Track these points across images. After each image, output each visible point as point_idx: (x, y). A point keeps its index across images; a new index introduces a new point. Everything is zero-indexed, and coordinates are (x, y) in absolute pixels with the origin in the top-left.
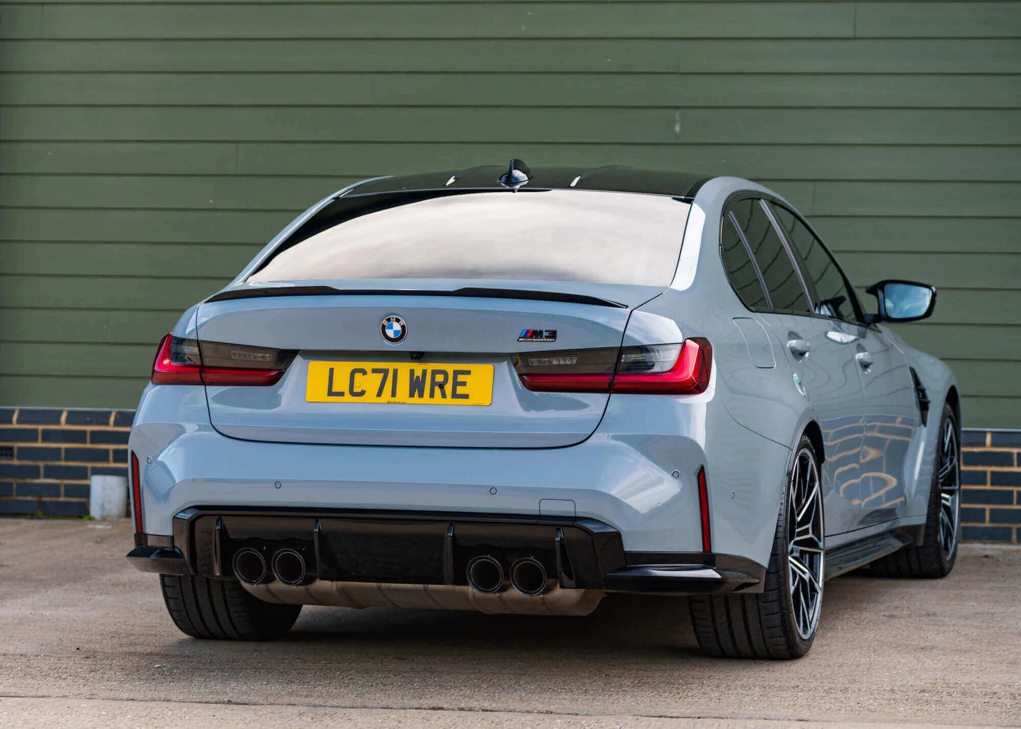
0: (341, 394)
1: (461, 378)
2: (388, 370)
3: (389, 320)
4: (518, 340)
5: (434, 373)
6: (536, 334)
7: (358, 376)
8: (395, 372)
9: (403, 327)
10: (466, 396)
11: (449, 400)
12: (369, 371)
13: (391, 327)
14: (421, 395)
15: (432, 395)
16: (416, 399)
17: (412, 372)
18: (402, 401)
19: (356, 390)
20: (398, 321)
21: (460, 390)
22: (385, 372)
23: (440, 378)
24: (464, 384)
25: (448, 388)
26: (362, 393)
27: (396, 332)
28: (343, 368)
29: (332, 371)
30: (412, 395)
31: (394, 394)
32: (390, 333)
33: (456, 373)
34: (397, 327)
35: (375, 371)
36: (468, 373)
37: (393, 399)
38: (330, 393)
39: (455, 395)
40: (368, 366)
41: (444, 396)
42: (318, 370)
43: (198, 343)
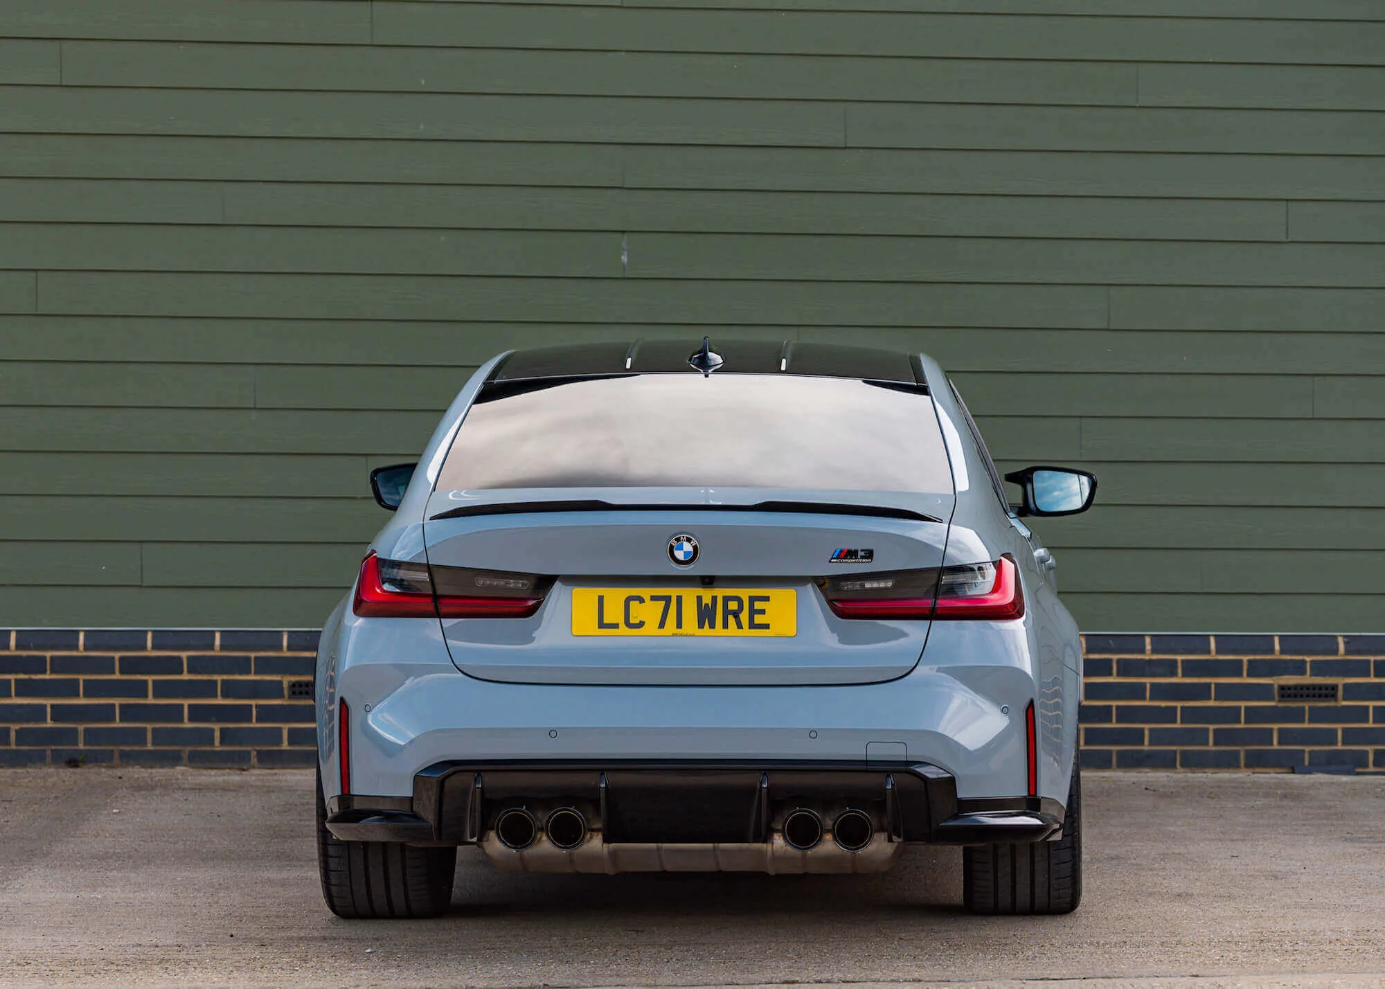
0: (616, 626)
1: (758, 605)
2: (670, 597)
3: (678, 540)
4: (830, 562)
5: (726, 599)
6: (851, 554)
7: (633, 604)
8: (679, 599)
9: (695, 548)
10: (767, 626)
11: (746, 631)
12: (647, 598)
13: (681, 548)
14: (712, 626)
15: (725, 626)
16: (707, 630)
17: (699, 599)
18: (691, 633)
19: (632, 621)
20: (689, 540)
21: (758, 619)
22: (667, 599)
23: (733, 606)
24: (763, 612)
25: (744, 617)
26: (641, 624)
27: (686, 553)
28: (615, 597)
29: (601, 599)
30: (701, 626)
31: (679, 625)
32: (680, 555)
33: (753, 599)
34: (688, 547)
35: (654, 598)
36: (767, 599)
37: (679, 631)
38: (602, 625)
39: (753, 625)
40: (646, 592)
41: (740, 626)
42: (585, 598)
43: (429, 568)
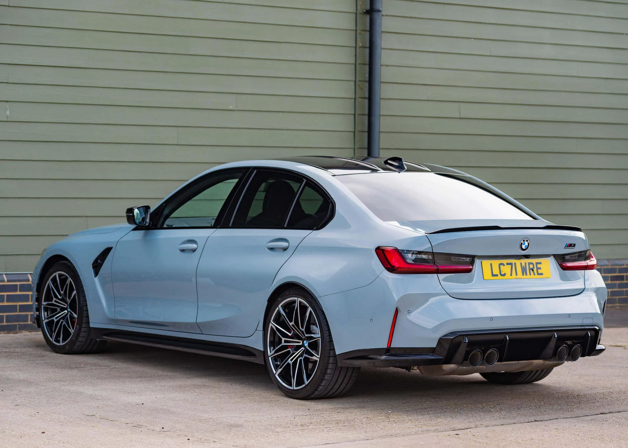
0: (497, 275)
1: (539, 266)
2: (512, 263)
3: (524, 241)
4: (565, 248)
5: (529, 264)
6: (570, 245)
7: (502, 266)
8: (515, 264)
9: (528, 244)
10: (542, 274)
11: (537, 276)
12: (505, 264)
13: (524, 244)
14: (526, 275)
15: (530, 274)
16: (525, 276)
17: (521, 264)
18: (520, 277)
19: (502, 273)
20: (527, 241)
21: (540, 271)
22: (511, 264)
23: (531, 266)
24: (540, 268)
25: (535, 270)
26: (504, 275)
27: (526, 246)
28: (496, 263)
29: (491, 264)
30: (523, 275)
31: (517, 275)
32: (524, 247)
33: (537, 263)
34: (526, 244)
35: (508, 264)
36: (540, 263)
37: (517, 277)
38: (493, 275)
39: (538, 274)
40: (505, 261)
41: (534, 274)
42: (486, 263)
43: (433, 253)
